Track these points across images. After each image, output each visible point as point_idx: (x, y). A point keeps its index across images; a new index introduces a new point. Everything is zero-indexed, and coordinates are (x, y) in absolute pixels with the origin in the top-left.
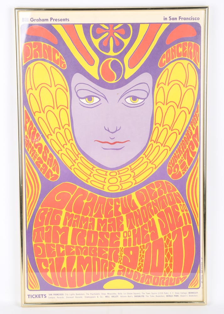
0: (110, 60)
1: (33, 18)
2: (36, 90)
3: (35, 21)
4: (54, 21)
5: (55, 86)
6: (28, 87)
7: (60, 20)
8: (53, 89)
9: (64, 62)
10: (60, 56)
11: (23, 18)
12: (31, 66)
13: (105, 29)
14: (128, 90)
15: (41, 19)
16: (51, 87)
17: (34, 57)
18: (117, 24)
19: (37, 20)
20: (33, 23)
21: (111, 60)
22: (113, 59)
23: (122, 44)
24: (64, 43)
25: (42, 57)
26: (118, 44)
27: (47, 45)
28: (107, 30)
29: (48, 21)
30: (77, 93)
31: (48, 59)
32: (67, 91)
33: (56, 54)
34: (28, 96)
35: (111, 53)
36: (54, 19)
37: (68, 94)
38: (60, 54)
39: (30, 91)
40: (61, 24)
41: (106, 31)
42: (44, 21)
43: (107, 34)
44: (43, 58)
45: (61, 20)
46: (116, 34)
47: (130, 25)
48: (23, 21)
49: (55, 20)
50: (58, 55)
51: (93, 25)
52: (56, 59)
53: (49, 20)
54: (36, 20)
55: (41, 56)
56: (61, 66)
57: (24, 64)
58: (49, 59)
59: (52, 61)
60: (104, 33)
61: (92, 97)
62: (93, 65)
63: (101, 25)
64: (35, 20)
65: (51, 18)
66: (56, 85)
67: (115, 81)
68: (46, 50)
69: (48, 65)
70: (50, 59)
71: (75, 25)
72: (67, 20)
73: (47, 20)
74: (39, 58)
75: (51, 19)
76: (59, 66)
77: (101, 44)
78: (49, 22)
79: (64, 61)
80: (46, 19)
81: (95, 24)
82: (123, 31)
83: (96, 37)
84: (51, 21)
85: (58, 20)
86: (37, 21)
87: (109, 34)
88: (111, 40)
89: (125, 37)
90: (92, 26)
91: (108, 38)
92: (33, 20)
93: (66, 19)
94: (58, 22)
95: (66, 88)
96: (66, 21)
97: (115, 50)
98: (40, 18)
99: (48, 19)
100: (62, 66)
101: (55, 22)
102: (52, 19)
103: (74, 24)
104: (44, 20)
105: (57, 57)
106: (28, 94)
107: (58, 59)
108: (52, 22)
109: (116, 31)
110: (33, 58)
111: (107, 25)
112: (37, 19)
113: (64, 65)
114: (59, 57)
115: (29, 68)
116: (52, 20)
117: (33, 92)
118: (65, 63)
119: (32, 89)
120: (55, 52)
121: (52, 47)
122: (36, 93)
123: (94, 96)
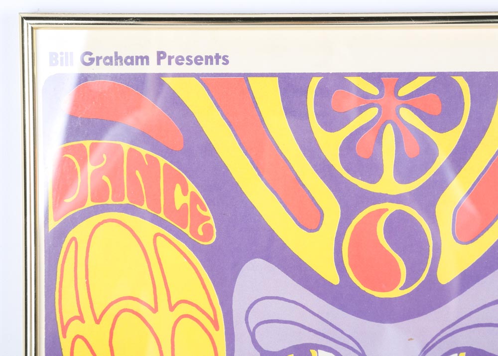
0: (382, 212)
1: (91, 54)
2: (98, 321)
3: (98, 64)
4: (170, 63)
5: (172, 308)
6: (68, 309)
7: (193, 59)
8: (163, 320)
9: (208, 218)
10: (193, 196)
11: (51, 54)
12: (81, 231)
13: (365, 95)
14: (449, 327)
15: (121, 58)
16: (155, 310)
17: (93, 200)
18: (412, 76)
19: (108, 61)
20: (93, 69)
21: (387, 210)
22: (392, 207)
23: (429, 151)
24: (209, 148)
25: (122, 199)
26: (413, 149)
27: (144, 152)
28: (373, 96)
29: (148, 63)
30: (253, 335)
31: (145, 207)
32: (217, 327)
33: (178, 188)
34: (65, 344)
35: (388, 184)
36: (170, 58)
37: (220, 336)
38: (192, 187)
39: (75, 328)
40: (197, 76)
41: (370, 101)
42: (132, 63)
43: (372, 113)
44: (126, 201)
45: (198, 60)
46: (407, 115)
47: (461, 80)
48: (51, 64)
49: (173, 61)
50: (185, 191)
51: (320, 79)
52: (178, 207)
53: (153, 59)
54: (101, 61)
55: (118, 195)
56: (194, 231)
57: (53, 225)
58: (149, 206)
59: (162, 215)
60: (361, 110)
61: (313, 352)
62: (317, 229)
63: (351, 79)
64: (98, 58)
65: (159, 53)
66: (173, 303)
67: (402, 289)
68: (138, 173)
69: (146, 229)
70: (154, 203)
71: (249, 79)
72: (221, 61)
73: (145, 59)
74: (110, 201)
75: (161, 55)
76: (187, 231)
77: (347, 147)
78: (152, 68)
79: (208, 213)
80: (142, 58)
81: (326, 76)
82: (433, 103)
83: (331, 123)
84: (159, 63)
85: (186, 61)
86: (107, 64)
87: (380, 112)
88: (389, 135)
89: (443, 124)
90: (314, 83)
91: (376, 129)
92: (92, 60)
93: (218, 57)
94: (185, 69)
95: (212, 315)
96: (217, 63)
97: (404, 173)
98: (116, 53)
99: (147, 58)
100: (200, 232)
101: (175, 68)
102: (164, 57)
103: (246, 76)
104: (132, 60)
105: (180, 199)
106: (65, 336)
107: (184, 206)
108: (165, 67)
109: (409, 101)
110: (89, 203)
111: (374, 78)
112: (106, 58)
113: (208, 229)
114: (187, 200)
115: (74, 239)
116: (164, 62)
117: (88, 328)
118: (212, 222)
119: (81, 318)
120: (172, 180)
121: (162, 161)
122: (97, 335)
123: (317, 347)
